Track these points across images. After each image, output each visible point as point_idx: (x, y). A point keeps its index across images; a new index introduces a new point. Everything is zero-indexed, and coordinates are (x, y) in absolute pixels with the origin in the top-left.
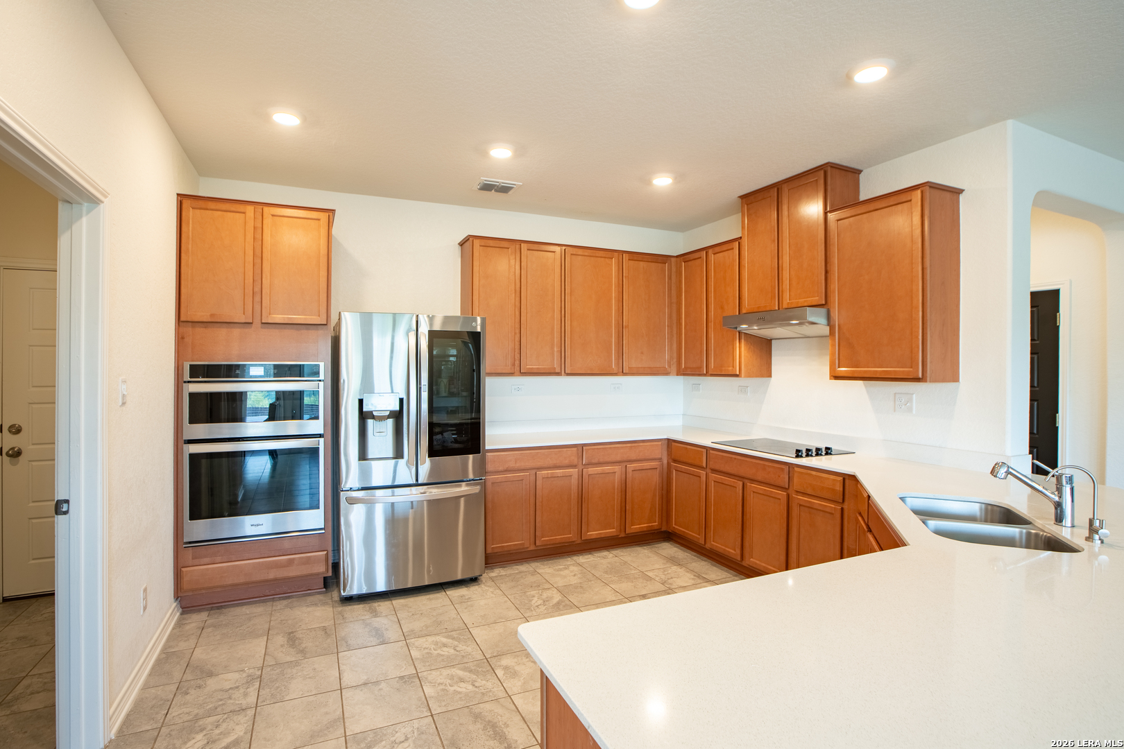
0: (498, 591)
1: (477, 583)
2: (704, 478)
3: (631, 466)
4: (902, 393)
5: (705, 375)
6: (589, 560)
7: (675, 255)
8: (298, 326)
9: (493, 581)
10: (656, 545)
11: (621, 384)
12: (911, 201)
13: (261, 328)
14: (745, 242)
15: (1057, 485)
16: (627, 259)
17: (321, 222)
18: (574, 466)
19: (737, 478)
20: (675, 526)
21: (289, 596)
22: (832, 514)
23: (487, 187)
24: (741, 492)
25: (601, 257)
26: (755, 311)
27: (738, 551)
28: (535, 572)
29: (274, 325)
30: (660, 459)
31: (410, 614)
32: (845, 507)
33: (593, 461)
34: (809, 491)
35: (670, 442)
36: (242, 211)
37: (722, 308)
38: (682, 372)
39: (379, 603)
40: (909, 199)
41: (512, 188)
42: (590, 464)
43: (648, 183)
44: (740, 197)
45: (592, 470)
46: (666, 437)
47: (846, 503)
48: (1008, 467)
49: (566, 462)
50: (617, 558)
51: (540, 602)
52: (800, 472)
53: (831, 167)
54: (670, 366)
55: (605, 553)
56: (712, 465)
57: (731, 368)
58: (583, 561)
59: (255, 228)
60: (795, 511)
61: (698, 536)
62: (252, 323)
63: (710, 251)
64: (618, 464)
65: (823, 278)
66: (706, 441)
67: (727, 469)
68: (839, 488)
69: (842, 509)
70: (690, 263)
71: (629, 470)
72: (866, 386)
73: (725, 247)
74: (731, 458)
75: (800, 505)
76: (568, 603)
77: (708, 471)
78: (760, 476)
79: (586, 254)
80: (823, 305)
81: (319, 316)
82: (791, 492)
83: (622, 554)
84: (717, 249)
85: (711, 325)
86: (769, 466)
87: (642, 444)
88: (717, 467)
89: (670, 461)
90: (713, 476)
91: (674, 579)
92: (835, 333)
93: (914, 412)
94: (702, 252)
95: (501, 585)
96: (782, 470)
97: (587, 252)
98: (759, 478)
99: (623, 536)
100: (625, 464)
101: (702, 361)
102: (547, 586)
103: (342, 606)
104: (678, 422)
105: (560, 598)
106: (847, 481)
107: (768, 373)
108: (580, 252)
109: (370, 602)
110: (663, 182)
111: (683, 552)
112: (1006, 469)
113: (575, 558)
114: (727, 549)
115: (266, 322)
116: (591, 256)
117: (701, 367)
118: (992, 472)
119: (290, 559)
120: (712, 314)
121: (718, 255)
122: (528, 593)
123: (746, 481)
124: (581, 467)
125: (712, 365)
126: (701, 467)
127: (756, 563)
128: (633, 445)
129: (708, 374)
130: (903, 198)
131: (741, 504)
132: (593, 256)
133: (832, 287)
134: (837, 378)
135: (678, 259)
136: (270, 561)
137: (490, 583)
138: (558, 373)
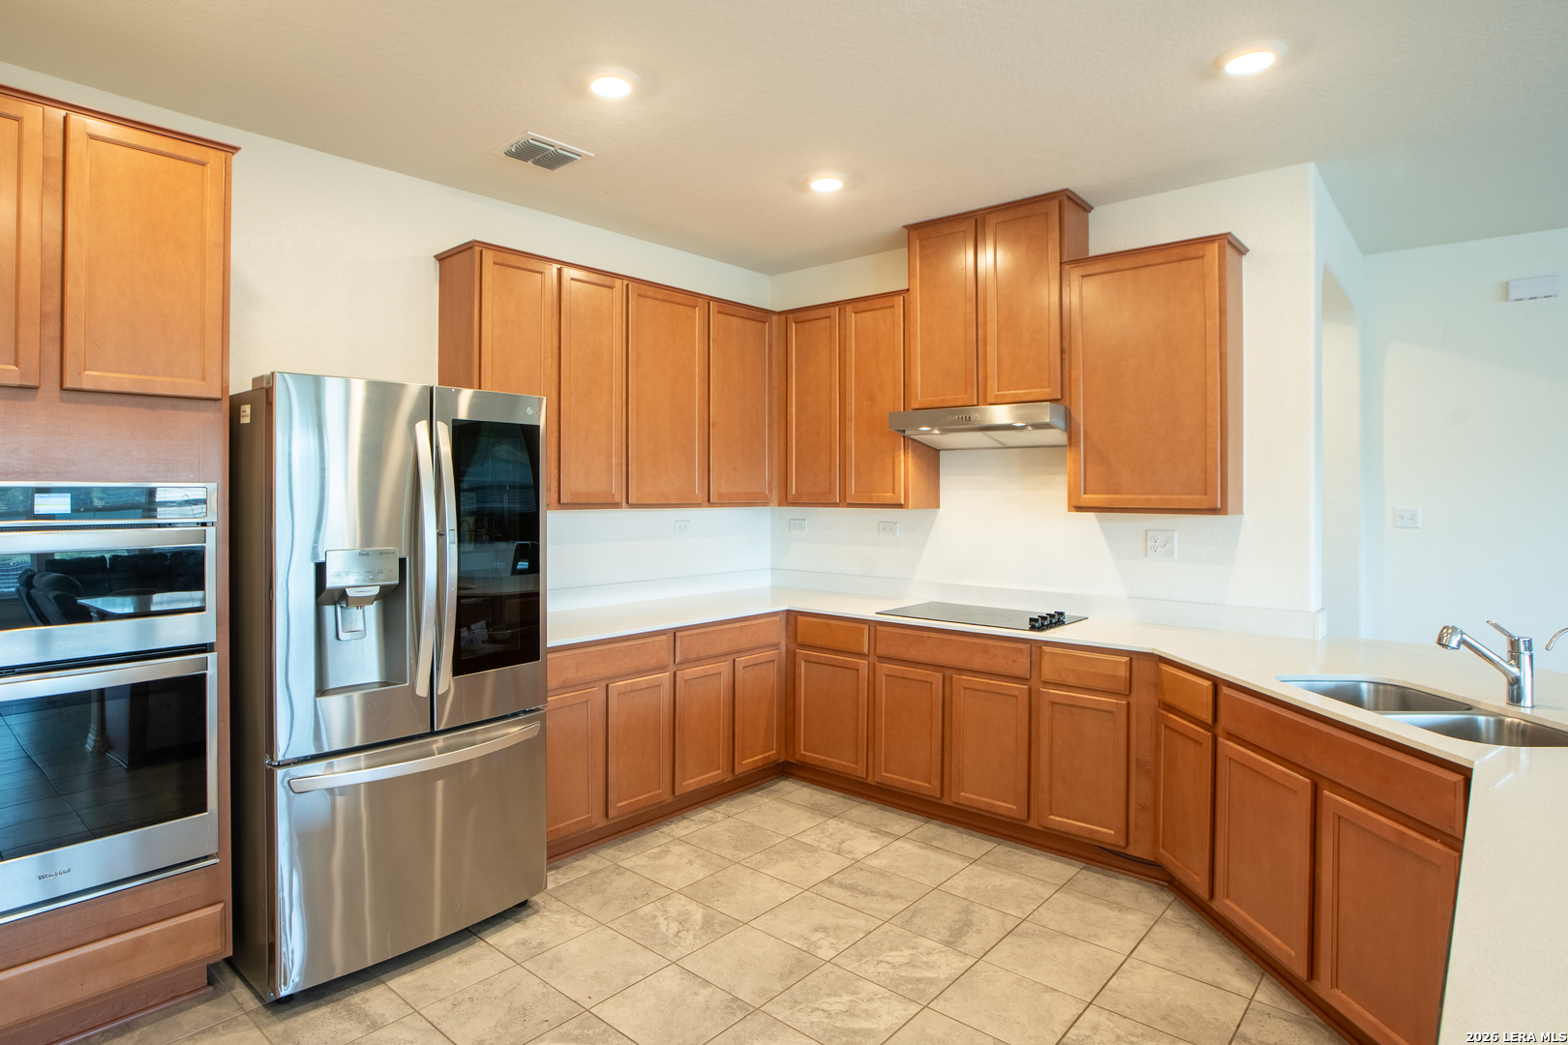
0: (582, 918)
1: (529, 911)
2: (864, 672)
3: (741, 660)
4: (1156, 530)
5: (836, 505)
6: (691, 830)
7: (778, 309)
8: (152, 400)
9: (558, 900)
10: (773, 788)
11: (689, 521)
12: (1202, 257)
13: (62, 400)
14: (917, 295)
15: (1512, 652)
16: (716, 310)
17: (208, 170)
18: (661, 668)
19: (930, 668)
20: (805, 752)
21: (127, 1025)
22: (1112, 712)
23: (528, 152)
24: (941, 689)
25: (680, 304)
26: (935, 405)
27: (936, 783)
28: (619, 870)
29: (94, 396)
30: (776, 646)
31: (450, 1006)
32: (1133, 700)
33: (692, 656)
34: (1071, 680)
35: (791, 616)
36: (13, 112)
37: (871, 399)
38: (786, 500)
39: (362, 995)
40: (1201, 254)
41: (573, 159)
42: (688, 662)
43: (802, 186)
44: (904, 227)
45: (690, 672)
46: (786, 608)
47: (1134, 695)
48: (1462, 633)
49: (653, 662)
50: (731, 820)
51: (674, 927)
52: (1052, 653)
53: (1068, 197)
54: (771, 491)
55: (706, 814)
56: (881, 649)
57: (888, 494)
58: (683, 832)
59: (46, 160)
60: (1045, 713)
61: (853, 765)
62: (36, 388)
63: (849, 308)
64: (723, 659)
65: (1059, 360)
66: (867, 610)
67: (912, 654)
68: (1123, 672)
69: (1128, 704)
70: (806, 325)
71: (739, 667)
72: (1099, 520)
73: (877, 303)
74: (921, 637)
75: (1054, 703)
76: (723, 917)
77: (873, 659)
78: (978, 662)
79: (659, 296)
80: (1058, 400)
81: (204, 379)
82: (1035, 683)
83: (735, 811)
84: (861, 306)
85: (852, 425)
86: (994, 646)
87: (755, 622)
88: (892, 652)
89: (792, 646)
90: (885, 668)
91: (848, 842)
92: (1080, 442)
93: (1176, 557)
94: (832, 309)
95: (581, 905)
96: (1021, 651)
97: (661, 294)
98: (977, 666)
99: (730, 779)
100: (731, 658)
101: (831, 484)
102: (662, 892)
103: (281, 1020)
104: (765, 582)
105: (702, 910)
106: (1135, 662)
107: (935, 503)
108: (651, 291)
109: (337, 995)
110: (827, 186)
111: (821, 794)
112: (1459, 637)
113: (665, 829)
114: (912, 781)
115: (76, 386)
116: (665, 301)
117: (831, 491)
118: (1440, 642)
119: (138, 941)
120: (852, 408)
121: (863, 314)
122: (641, 912)
123: (949, 672)
124: (672, 668)
125: (852, 489)
126: (861, 655)
127: (971, 799)
128: (744, 623)
129: (844, 502)
130: (1191, 251)
131: (940, 708)
132: (669, 302)
133: (1074, 374)
134: (1080, 509)
135: (783, 317)
136: (87, 955)
137: (555, 905)
138: (617, 504)
